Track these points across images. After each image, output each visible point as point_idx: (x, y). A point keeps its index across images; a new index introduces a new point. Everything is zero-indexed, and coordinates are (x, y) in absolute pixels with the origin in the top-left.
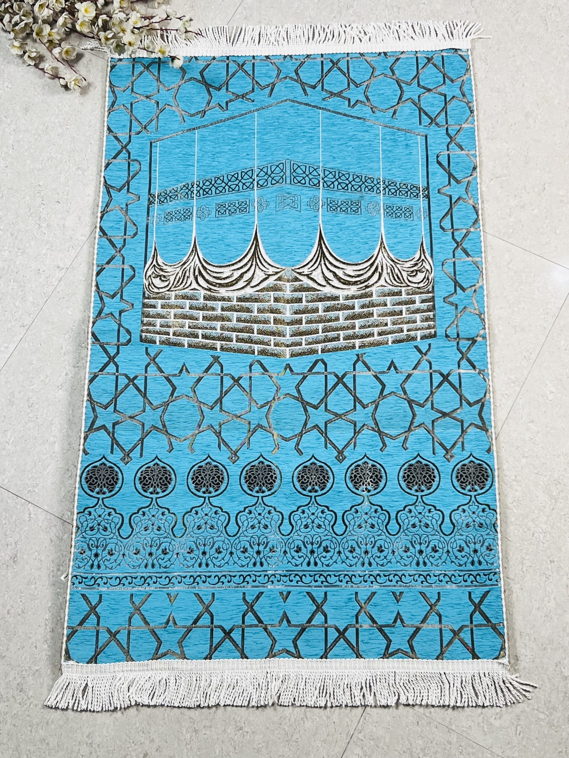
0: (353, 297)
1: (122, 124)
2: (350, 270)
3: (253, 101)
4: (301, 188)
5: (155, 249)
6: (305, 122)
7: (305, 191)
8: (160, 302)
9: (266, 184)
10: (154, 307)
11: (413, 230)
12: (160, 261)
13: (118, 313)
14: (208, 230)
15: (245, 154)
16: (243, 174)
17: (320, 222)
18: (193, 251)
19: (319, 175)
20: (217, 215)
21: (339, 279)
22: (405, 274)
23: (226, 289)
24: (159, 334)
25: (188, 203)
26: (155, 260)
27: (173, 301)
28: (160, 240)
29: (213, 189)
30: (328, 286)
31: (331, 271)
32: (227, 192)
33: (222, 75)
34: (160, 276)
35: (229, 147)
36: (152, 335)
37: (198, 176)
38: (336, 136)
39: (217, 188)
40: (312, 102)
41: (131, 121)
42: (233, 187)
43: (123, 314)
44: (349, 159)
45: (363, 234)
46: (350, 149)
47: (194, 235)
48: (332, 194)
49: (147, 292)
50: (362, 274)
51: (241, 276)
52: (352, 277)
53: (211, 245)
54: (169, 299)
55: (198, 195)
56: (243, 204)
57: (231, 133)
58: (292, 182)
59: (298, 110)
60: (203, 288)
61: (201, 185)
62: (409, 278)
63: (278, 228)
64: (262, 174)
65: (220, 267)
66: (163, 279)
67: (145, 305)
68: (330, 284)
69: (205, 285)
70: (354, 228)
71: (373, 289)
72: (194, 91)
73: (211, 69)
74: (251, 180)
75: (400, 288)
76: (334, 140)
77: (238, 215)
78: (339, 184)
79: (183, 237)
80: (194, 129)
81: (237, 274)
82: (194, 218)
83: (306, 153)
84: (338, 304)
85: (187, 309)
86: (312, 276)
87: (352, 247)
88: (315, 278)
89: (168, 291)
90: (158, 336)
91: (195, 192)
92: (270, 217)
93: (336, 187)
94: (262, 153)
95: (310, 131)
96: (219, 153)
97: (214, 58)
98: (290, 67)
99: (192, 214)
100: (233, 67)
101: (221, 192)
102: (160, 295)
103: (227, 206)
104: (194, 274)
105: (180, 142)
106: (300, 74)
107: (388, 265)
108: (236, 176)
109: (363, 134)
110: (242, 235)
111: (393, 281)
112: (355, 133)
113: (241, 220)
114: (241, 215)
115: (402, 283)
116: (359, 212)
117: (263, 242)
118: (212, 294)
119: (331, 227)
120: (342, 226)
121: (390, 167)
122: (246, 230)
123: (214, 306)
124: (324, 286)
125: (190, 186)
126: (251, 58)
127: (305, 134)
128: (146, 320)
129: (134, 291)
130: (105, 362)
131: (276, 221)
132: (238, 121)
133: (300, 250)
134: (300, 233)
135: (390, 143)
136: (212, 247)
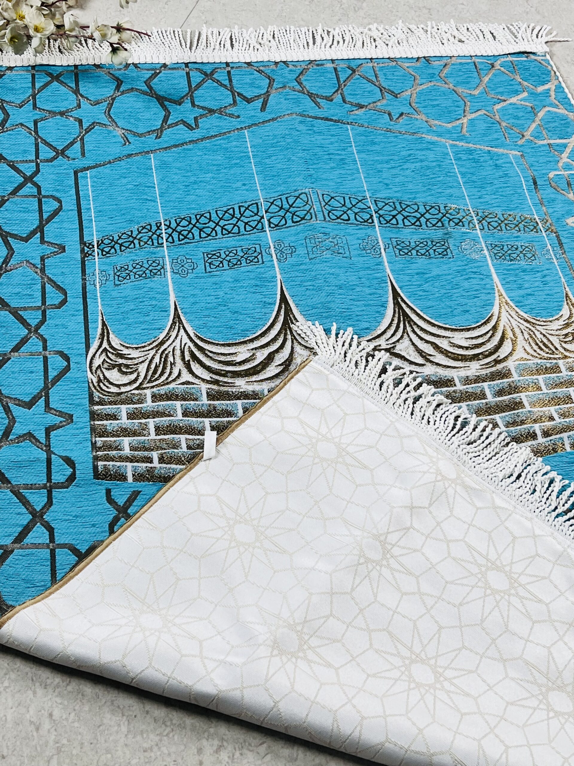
0: (478, 379)
1: (22, 148)
2: (459, 338)
3: (238, 117)
4: (343, 226)
5: (104, 324)
6: (328, 141)
7: (351, 229)
8: (124, 409)
9: (283, 222)
10: (114, 417)
11: (545, 276)
12: (115, 342)
13: (43, 432)
14: (197, 292)
15: (239, 184)
16: (242, 209)
17: (388, 271)
18: (174, 323)
19: (370, 207)
20: (208, 269)
21: (446, 353)
22: (555, 340)
23: (247, 379)
24: (131, 461)
25: (155, 253)
26: (105, 341)
27: (149, 404)
28: (109, 310)
29: (196, 232)
30: (428, 364)
31: (427, 342)
32: (220, 235)
33: (181, 86)
34: (120, 365)
35: (210, 175)
36: (118, 464)
37: (165, 214)
38: (382, 158)
39: (201, 230)
40: (333, 116)
41: (37, 145)
42: (229, 227)
43: (53, 434)
44: (410, 186)
45: (466, 284)
46: (408, 172)
47: (172, 298)
48: (397, 233)
49: (96, 394)
50: (483, 344)
51: (270, 358)
52: (467, 348)
53: (207, 313)
54: (140, 401)
55: (170, 239)
56: (250, 252)
57: (211, 157)
58: (328, 219)
59: (313, 126)
60: (203, 380)
61: (173, 225)
62: (564, 345)
63: (320, 282)
64: (274, 209)
65: (229, 345)
66: (124, 370)
67: (94, 416)
68: (431, 362)
69: (206, 376)
70: (449, 277)
71: (510, 364)
72: (139, 105)
73: (162, 79)
74: (257, 218)
75: (555, 361)
76: (381, 162)
77: (245, 268)
78: (405, 218)
79: (154, 303)
80: (147, 153)
81: (261, 356)
82: (169, 274)
83: (339, 181)
84: (454, 391)
85: (180, 416)
86: (396, 351)
87: (452, 304)
88: (403, 353)
89: (137, 388)
90: (129, 465)
91: (164, 236)
92: (302, 267)
93: (400, 222)
94: (267, 182)
95: (339, 152)
96: (195, 183)
97: (165, 66)
98: (287, 75)
99: (163, 267)
100: (196, 77)
101: (209, 235)
102: (123, 396)
103: (223, 256)
104: (183, 358)
105: (127, 169)
106: (304, 83)
107: (522, 327)
108: (231, 211)
109: (424, 153)
110: (259, 297)
111: (538, 351)
112: (411, 152)
113: (252, 275)
114: (250, 268)
115: (553, 353)
116: (450, 255)
117: (297, 305)
118: (222, 388)
119: (407, 278)
120: (427, 276)
121: (479, 194)
122: (264, 289)
123: (229, 408)
124: (423, 365)
125: (154, 228)
126: (225, 66)
127: (331, 156)
128: (100, 441)
129: (71, 392)
130: (25, 523)
131: (313, 273)
132: (219, 142)
133: (364, 313)
134: (358, 289)
135: (468, 164)
136: (209, 316)
